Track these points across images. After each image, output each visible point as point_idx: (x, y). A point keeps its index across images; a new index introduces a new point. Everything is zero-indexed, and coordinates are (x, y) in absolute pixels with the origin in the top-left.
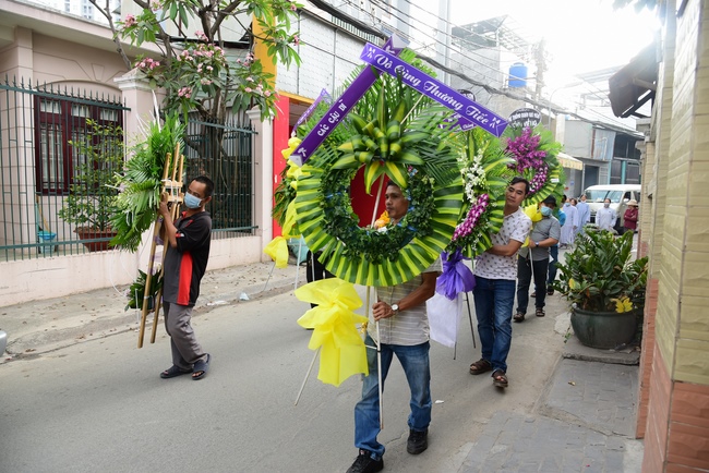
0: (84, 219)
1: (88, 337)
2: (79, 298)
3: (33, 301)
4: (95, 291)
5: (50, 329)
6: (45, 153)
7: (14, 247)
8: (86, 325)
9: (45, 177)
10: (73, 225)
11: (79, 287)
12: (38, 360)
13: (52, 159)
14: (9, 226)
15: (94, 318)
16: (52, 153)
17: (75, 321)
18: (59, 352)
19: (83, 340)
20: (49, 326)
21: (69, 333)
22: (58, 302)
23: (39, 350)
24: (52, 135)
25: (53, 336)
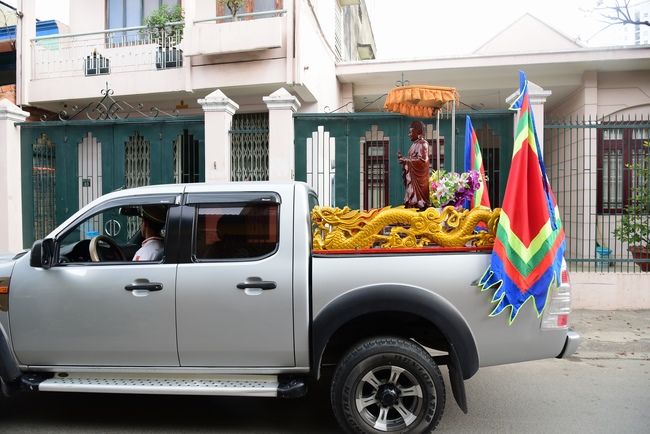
0: (637, 238)
1: (629, 355)
2: (626, 315)
3: (583, 310)
4: (643, 310)
5: (593, 338)
6: (606, 176)
7: (577, 261)
8: (628, 343)
9: (606, 198)
10: (626, 243)
11: (626, 304)
12: (578, 363)
13: (613, 182)
14: (574, 242)
15: (638, 338)
16: (613, 177)
17: (619, 337)
18: (599, 362)
19: (623, 357)
20: (593, 335)
21: (610, 347)
22: (605, 315)
23: (581, 354)
24: (613, 160)
25: (595, 346)
